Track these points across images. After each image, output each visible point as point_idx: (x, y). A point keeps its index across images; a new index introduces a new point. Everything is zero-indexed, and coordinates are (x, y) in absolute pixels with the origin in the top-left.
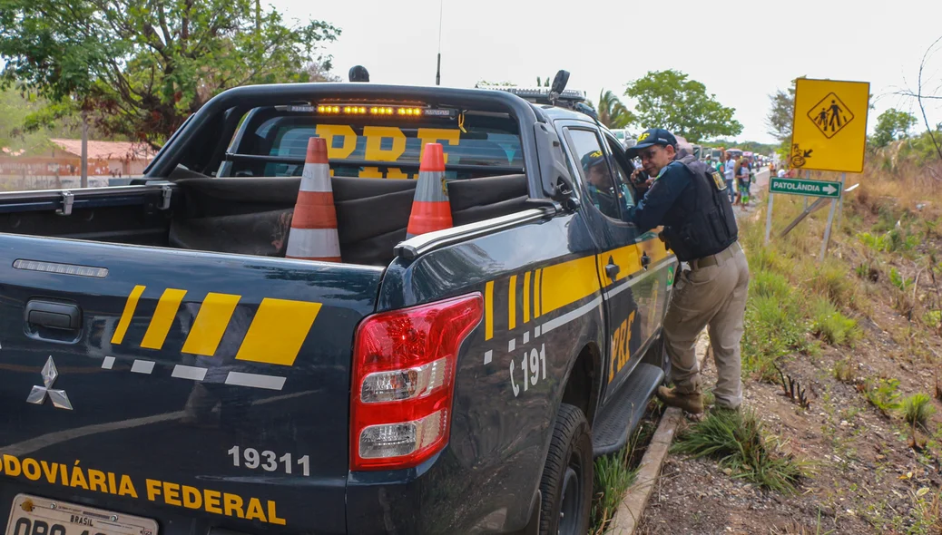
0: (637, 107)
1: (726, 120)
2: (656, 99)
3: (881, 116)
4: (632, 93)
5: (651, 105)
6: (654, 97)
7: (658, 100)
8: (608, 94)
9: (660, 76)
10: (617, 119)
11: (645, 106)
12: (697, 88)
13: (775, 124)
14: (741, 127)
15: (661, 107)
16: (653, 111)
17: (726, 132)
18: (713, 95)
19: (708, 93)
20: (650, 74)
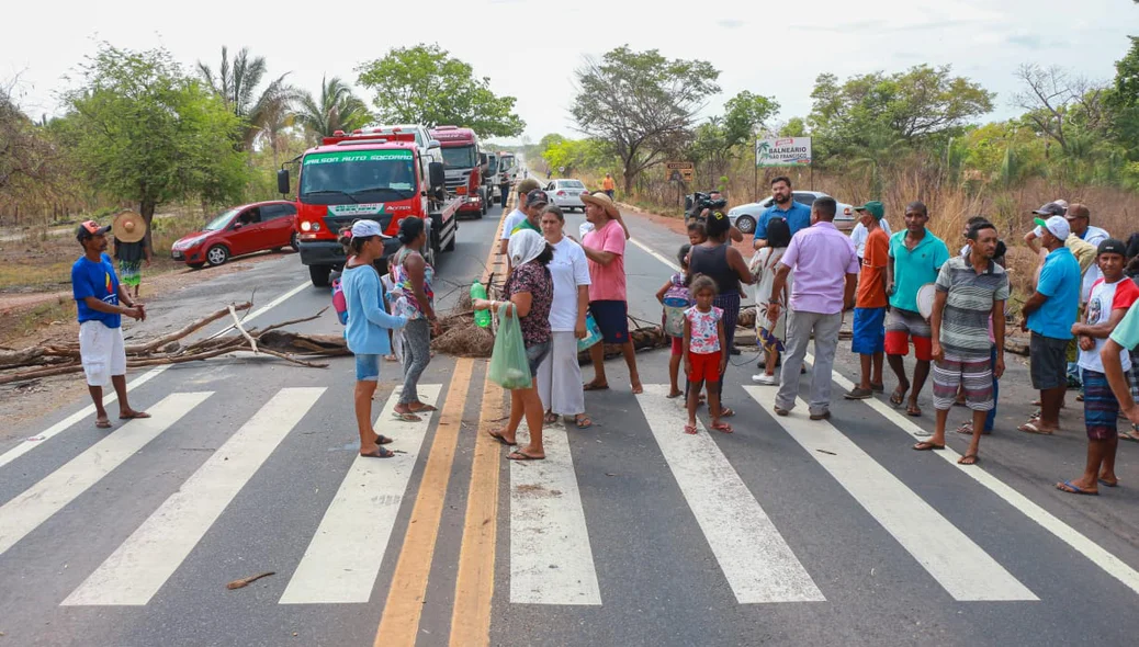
0: (375, 102)
1: (502, 116)
2: (402, 89)
3: (731, 103)
4: (367, 80)
5: (394, 97)
6: (399, 87)
7: (406, 91)
8: (333, 84)
9: (407, 56)
10: (349, 119)
11: (385, 99)
12: (459, 70)
13: (579, 118)
14: (522, 124)
15: (410, 100)
16: (399, 107)
17: (503, 131)
18: (487, 79)
19: (477, 75)
20: (393, 53)
